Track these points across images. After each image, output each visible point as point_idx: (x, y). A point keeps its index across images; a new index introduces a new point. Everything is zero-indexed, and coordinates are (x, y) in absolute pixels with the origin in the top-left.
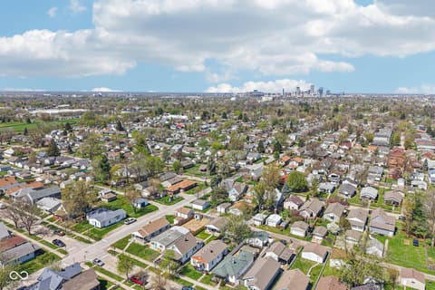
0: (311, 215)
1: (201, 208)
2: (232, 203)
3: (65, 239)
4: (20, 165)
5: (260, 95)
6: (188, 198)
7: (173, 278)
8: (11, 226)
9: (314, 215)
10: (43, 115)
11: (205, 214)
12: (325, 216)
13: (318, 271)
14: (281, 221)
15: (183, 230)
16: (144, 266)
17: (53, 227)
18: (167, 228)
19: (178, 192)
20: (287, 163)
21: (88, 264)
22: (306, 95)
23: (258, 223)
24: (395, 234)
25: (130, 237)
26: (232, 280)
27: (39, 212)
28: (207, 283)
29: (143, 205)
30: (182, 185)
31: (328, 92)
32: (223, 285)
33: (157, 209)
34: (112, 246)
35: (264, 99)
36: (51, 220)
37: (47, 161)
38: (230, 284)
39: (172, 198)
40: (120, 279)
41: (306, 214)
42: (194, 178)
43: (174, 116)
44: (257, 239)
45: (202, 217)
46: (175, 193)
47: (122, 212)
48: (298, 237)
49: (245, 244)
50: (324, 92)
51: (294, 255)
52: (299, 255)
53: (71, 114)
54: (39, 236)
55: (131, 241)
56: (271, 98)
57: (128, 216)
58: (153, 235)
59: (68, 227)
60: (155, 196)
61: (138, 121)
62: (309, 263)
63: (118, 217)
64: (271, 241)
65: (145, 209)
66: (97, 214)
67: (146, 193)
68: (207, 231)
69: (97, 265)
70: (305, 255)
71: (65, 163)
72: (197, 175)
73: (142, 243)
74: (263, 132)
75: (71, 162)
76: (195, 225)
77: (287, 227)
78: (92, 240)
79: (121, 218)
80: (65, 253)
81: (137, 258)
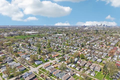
0: (82, 65)
1: (58, 62)
2: (65, 61)
3: (30, 67)
4: (23, 48)
6: (56, 59)
7: (49, 76)
8: (21, 63)
9: (83, 65)
10: (28, 34)
11: (59, 63)
12: (85, 66)
13: (78, 78)
14: (75, 66)
15: (53, 67)
16: (44, 73)
17: (28, 64)
18: (50, 66)
19: (55, 57)
20: (83, 50)
21: (34, 72)
22: (99, 27)
23: (69, 66)
24: (100, 71)
25: (42, 67)
26: (60, 78)
27: (26, 60)
28: (55, 78)
29: (46, 60)
30: (56, 56)
32: (58, 79)
34: (39, 69)
36: (28, 62)
37: (28, 48)
39: (52, 58)
40: (39, 76)
41: (81, 65)
42: (59, 53)
43: (59, 35)
44: (68, 70)
45: (58, 64)
46: (54, 57)
47: (42, 62)
48: (77, 70)
49: (65, 71)
51: (74, 74)
52: (76, 74)
53: (34, 33)
54: (26, 65)
55: (42, 68)
57: (43, 62)
58: (47, 67)
59: (31, 64)
60: (49, 58)
61: (50, 36)
62: (77, 76)
63: (41, 63)
64: (71, 70)
65: (47, 61)
66: (37, 62)
67: (47, 57)
68: (58, 67)
69: (35, 72)
70: (77, 74)
71: (32, 48)
72: (60, 53)
73: (44, 69)
76: (55, 66)
77: (75, 68)
78: (35, 67)
80: (30, 69)
81: (43, 72)
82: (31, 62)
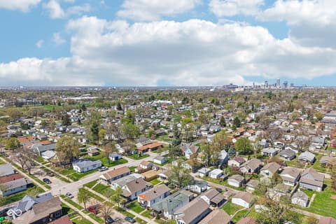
0: (250, 171)
1: (159, 162)
2: (185, 160)
3: (53, 179)
4: (42, 131)
5: (234, 87)
6: (153, 155)
7: (119, 210)
8: (20, 168)
9: (252, 171)
10: (70, 100)
11: (163, 167)
12: (262, 172)
13: (244, 213)
14: (222, 174)
15: (137, 176)
16: (101, 200)
17: (47, 170)
18: (128, 174)
19: (147, 150)
20: (242, 134)
21: (63, 196)
22: (272, 87)
23: (202, 175)
25: (99, 179)
26: (167, 215)
27: (41, 160)
28: (146, 216)
29: (117, 158)
30: (150, 146)
31: (292, 85)
32: (158, 218)
33: (127, 162)
34: (84, 185)
35: (237, 90)
36: (48, 166)
37: (61, 129)
38: (165, 218)
39: (140, 155)
40: (81, 208)
41: (245, 170)
42: (163, 142)
43: (162, 101)
44: (196, 186)
45: (158, 169)
46: (144, 151)
47: (99, 162)
48: (233, 187)
49: (187, 190)
50: (289, 84)
51: (224, 200)
52: (230, 201)
54: (36, 176)
55: (98, 182)
56: (242, 89)
57: (103, 166)
58: (115, 179)
59: (57, 171)
60: (128, 153)
61: (135, 104)
62: (238, 207)
63: (94, 166)
64: (208, 188)
65: (118, 161)
66: (79, 163)
67: (121, 151)
68: (159, 179)
69: (68, 197)
70: (234, 201)
71: (73, 130)
72: (166, 140)
73: (106, 184)
74: (229, 112)
75: (77, 129)
76: (149, 175)
77: (226, 179)
78: (71, 180)
79: (97, 166)
80: (49, 188)
81: (97, 194)
82: (57, 165)
